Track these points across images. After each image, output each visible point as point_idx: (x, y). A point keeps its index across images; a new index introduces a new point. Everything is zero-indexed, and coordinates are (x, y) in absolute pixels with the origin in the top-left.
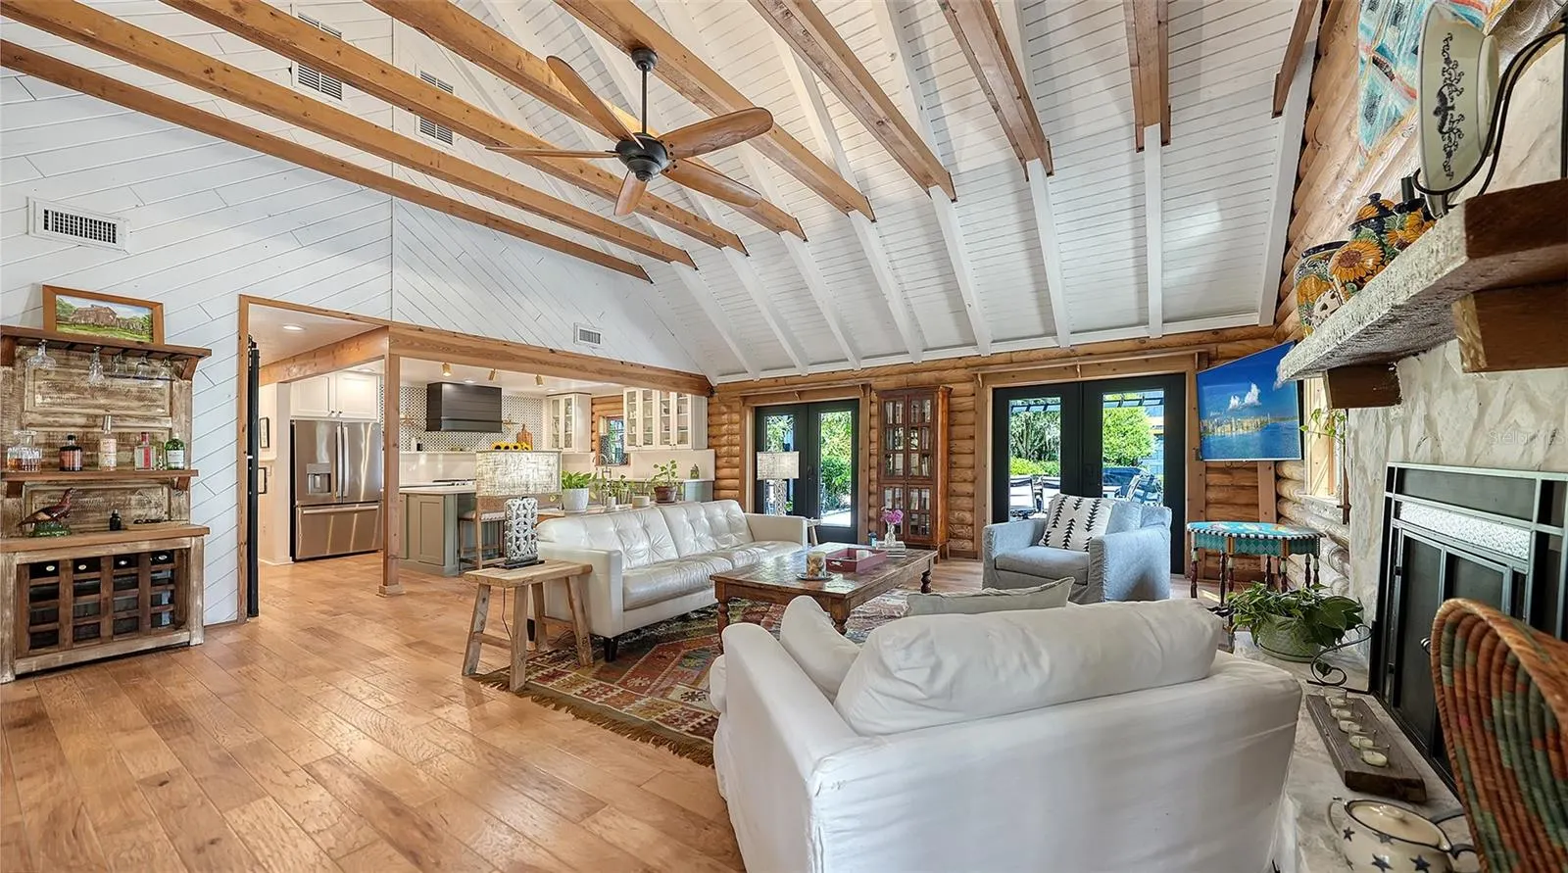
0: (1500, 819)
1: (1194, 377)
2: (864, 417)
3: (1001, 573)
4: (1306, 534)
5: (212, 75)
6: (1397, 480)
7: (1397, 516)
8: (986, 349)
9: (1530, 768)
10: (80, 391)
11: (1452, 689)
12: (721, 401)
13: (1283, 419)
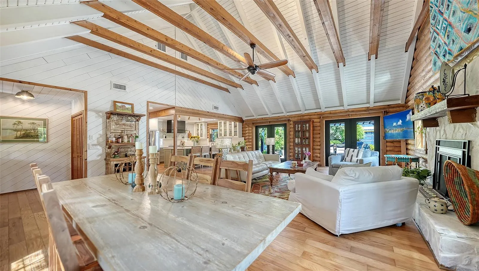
0: (456, 198)
1: (383, 117)
2: (288, 128)
3: (334, 168)
4: (416, 157)
5: (152, 52)
6: (438, 143)
7: (438, 150)
8: (323, 110)
9: (461, 189)
10: (120, 125)
11: (448, 178)
12: (246, 124)
13: (408, 129)
